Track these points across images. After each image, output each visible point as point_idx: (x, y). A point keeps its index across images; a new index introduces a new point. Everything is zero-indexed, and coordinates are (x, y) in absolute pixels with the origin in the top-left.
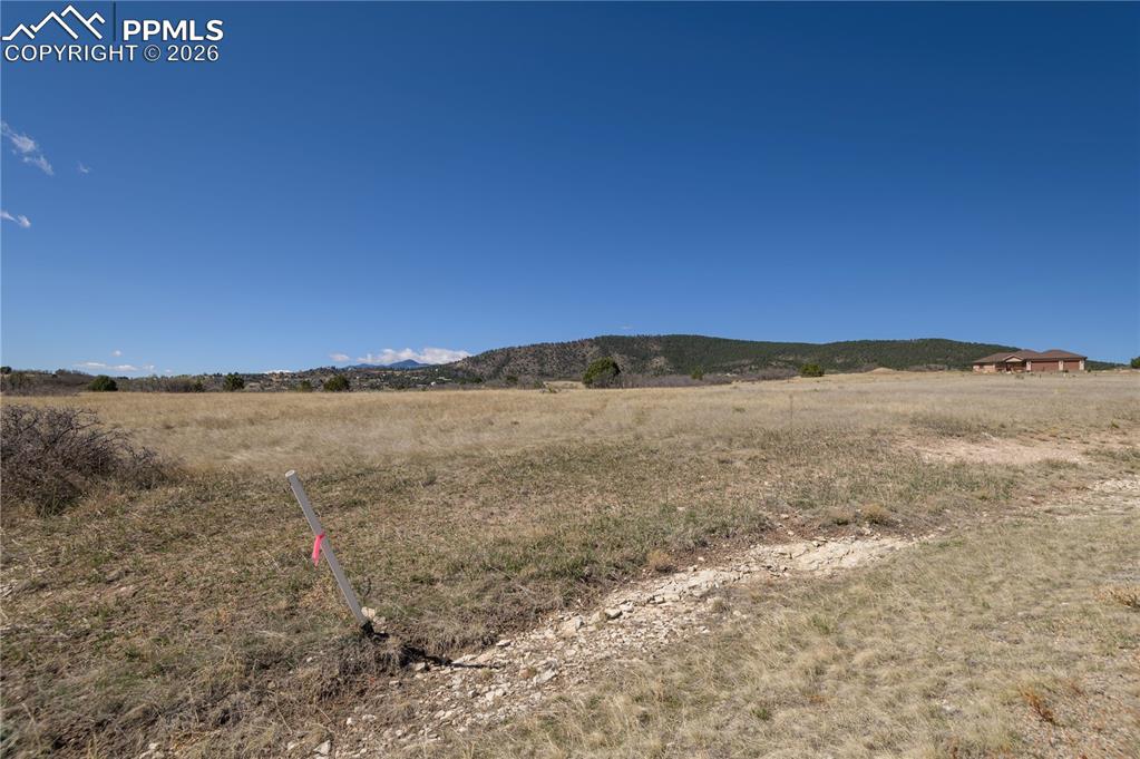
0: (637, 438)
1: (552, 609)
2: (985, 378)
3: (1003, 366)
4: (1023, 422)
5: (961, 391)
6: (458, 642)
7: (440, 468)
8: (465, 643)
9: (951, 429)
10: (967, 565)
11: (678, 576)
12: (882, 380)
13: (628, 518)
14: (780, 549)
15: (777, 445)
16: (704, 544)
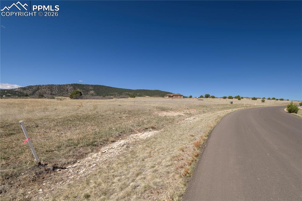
0: (97, 112)
1: (89, 153)
2: (167, 99)
3: (170, 96)
4: (174, 108)
5: (163, 102)
6: (66, 163)
7: (39, 122)
8: (68, 163)
9: (163, 109)
10: (169, 134)
11: (116, 142)
12: (147, 99)
13: (101, 131)
14: (136, 135)
15: (131, 113)
16: (120, 135)
